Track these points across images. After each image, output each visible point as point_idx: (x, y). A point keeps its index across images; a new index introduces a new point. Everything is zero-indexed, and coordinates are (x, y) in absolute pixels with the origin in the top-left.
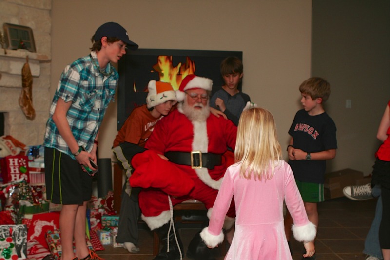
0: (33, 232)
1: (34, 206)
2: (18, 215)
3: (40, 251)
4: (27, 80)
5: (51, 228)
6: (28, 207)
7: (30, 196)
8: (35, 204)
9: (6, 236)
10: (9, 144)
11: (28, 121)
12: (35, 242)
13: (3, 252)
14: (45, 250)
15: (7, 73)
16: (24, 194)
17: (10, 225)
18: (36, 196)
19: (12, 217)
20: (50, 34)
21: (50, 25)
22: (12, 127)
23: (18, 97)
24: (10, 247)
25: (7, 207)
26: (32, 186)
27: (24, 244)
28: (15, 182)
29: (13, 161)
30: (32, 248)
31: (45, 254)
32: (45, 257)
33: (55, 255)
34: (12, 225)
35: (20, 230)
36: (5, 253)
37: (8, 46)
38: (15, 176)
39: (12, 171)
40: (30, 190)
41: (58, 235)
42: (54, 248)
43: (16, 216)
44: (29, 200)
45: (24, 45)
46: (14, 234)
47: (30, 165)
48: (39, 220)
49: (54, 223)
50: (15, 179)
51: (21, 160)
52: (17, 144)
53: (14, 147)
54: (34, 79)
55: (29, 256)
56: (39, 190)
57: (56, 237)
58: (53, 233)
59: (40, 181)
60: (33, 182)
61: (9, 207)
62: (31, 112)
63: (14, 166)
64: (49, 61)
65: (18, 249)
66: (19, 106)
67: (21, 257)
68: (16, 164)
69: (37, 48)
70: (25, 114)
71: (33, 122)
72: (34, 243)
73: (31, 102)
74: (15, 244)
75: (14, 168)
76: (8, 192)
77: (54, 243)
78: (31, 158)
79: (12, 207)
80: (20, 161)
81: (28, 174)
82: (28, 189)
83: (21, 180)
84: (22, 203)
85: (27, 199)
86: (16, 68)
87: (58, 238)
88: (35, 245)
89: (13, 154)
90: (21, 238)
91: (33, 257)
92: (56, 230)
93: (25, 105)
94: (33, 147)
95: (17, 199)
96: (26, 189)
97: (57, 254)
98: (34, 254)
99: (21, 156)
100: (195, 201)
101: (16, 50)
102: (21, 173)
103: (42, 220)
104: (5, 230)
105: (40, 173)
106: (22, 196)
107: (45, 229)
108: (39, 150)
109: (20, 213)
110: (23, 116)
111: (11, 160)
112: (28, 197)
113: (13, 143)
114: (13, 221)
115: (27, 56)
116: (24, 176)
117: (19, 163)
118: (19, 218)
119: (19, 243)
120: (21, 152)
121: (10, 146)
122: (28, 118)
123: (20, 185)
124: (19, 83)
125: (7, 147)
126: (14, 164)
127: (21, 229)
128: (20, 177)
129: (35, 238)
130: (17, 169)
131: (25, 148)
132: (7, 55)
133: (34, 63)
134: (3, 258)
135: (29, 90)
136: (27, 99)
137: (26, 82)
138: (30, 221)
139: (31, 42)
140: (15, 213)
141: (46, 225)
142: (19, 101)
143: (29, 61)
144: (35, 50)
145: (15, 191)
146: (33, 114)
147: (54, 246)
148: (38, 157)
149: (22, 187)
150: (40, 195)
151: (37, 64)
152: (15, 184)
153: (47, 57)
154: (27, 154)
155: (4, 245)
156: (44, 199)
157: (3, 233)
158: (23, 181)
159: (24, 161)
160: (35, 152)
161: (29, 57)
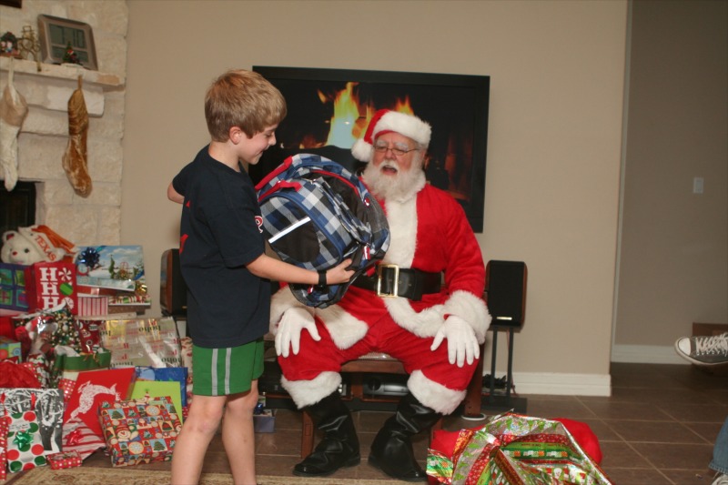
0: (77, 405)
1: (82, 356)
2: (51, 373)
3: (86, 439)
4: (78, 122)
5: (110, 398)
6: (70, 358)
7: (75, 338)
8: (83, 354)
9: (24, 409)
10: (42, 240)
11: (79, 199)
12: (79, 422)
13: (17, 438)
14: (96, 438)
15: (41, 108)
16: (63, 334)
17: (31, 389)
18: (87, 339)
19: (39, 375)
20: (125, 37)
21: (126, 20)
22: (50, 210)
23: (62, 153)
24: (30, 431)
25: (30, 357)
26: (81, 321)
27: (58, 426)
28: (49, 311)
29: (48, 271)
30: (72, 434)
31: (96, 447)
32: (94, 453)
33: (113, 449)
34: (35, 390)
35: (50, 398)
36: (20, 441)
37: (44, 58)
38: (51, 300)
39: (45, 292)
40: (76, 328)
41: (122, 412)
42: (112, 435)
43: (48, 374)
44: (73, 345)
45: (74, 55)
46: (39, 407)
47: (81, 282)
48: (89, 382)
49: (117, 389)
50: (51, 306)
51: (63, 271)
52: (59, 242)
53: (51, 248)
54: (92, 122)
55: (65, 449)
56: (93, 327)
57: (117, 415)
58: (112, 407)
59: (98, 313)
60: (84, 314)
61: (35, 357)
62: (83, 181)
63: (49, 281)
64: (120, 88)
65: (46, 434)
66: (63, 171)
67: (50, 449)
68: (53, 278)
69: (100, 63)
70: (72, 185)
71: (89, 200)
72: (76, 424)
73: (84, 163)
74: (41, 424)
75: (49, 286)
76: (35, 329)
77: (112, 426)
78: (83, 268)
79: (40, 357)
80: (60, 273)
81: (74, 297)
82: (73, 325)
83: (61, 307)
84: (59, 349)
85: (69, 344)
86: (59, 99)
87: (121, 416)
88: (78, 429)
89: (48, 260)
90: (53, 414)
91: (72, 451)
92: (119, 402)
93: (73, 169)
94: (88, 249)
95: (52, 342)
96: (67, 324)
97: (117, 446)
98: (76, 444)
99: (66, 262)
101: (59, 64)
102: (62, 296)
103: (94, 383)
104: (22, 398)
105: (97, 296)
106: (59, 338)
107: (99, 398)
108: (99, 256)
109: (56, 369)
110: (71, 189)
111: (44, 270)
112: (71, 339)
113: (50, 239)
114: (41, 383)
115: (80, 77)
116: (68, 301)
117: (57, 276)
118: (52, 379)
119: (49, 424)
120: (65, 257)
121: (44, 245)
122: (78, 192)
123: (57, 316)
124: (64, 127)
125: (38, 246)
126: (49, 277)
127: (53, 397)
128: (59, 302)
129: (80, 415)
130: (54, 288)
131: (73, 250)
132: (41, 73)
133: (92, 91)
134: (16, 448)
135: (82, 140)
136: (78, 156)
137: (76, 124)
138: (72, 384)
139: (88, 50)
140: (47, 369)
141: (101, 392)
142: (63, 161)
143: (84, 86)
144: (95, 66)
145: (47, 328)
146: (87, 186)
147: (112, 432)
148: (98, 267)
149: (60, 320)
150: (96, 337)
151: (99, 92)
152: (47, 315)
153: (117, 80)
154: (76, 261)
155: (19, 425)
156: (101, 346)
157: (18, 402)
158: (63, 310)
159: (70, 273)
160: (91, 258)
161: (83, 78)
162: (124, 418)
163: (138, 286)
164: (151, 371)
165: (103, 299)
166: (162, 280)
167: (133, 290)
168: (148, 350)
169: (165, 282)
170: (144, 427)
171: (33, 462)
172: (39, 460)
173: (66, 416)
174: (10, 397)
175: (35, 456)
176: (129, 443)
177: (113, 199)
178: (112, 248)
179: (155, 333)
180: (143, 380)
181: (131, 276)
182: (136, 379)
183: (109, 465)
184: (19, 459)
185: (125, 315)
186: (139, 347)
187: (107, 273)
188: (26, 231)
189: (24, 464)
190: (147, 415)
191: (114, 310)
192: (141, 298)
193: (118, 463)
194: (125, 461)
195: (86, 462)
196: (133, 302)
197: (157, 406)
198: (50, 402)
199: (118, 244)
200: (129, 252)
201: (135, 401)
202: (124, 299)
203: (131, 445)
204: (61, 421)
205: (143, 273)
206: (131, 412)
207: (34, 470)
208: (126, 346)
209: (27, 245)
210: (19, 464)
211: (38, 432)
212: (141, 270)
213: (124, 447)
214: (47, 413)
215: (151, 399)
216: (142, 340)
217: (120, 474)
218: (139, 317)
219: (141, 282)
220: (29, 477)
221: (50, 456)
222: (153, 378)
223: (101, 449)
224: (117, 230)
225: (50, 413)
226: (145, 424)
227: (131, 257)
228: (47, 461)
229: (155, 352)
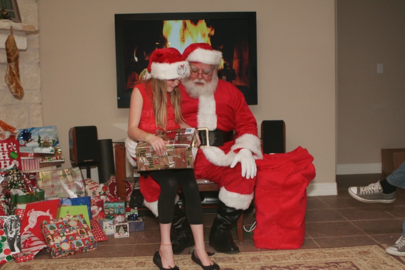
0: (28, 224)
1: (27, 195)
2: (10, 206)
3: (35, 243)
4: (12, 55)
5: (47, 218)
6: (21, 196)
7: (22, 184)
8: (28, 193)
11: (17, 100)
12: (30, 234)
14: (41, 242)
16: (15, 182)
18: (29, 184)
19: (3, 207)
20: (36, 1)
23: (4, 74)
24: (2, 241)
26: (24, 173)
28: (5, 169)
30: (26, 241)
31: (41, 247)
32: (41, 251)
33: (52, 248)
34: (2, 217)
35: (12, 221)
38: (5, 163)
39: (1, 157)
40: (22, 178)
41: (55, 226)
42: (50, 240)
43: (8, 206)
44: (21, 188)
45: (7, 14)
46: (6, 226)
47: (22, 150)
48: (33, 210)
49: (50, 213)
50: (5, 166)
51: (11, 145)
52: (6, 127)
53: (2, 131)
54: (21, 54)
55: (23, 250)
56: (32, 177)
57: (52, 228)
58: (49, 223)
59: (34, 168)
60: (26, 169)
62: (18, 90)
63: (3, 151)
64: (36, 32)
65: (11, 242)
66: (6, 85)
68: (5, 149)
69: (23, 18)
70: (12, 93)
71: (22, 101)
72: (28, 235)
73: (18, 79)
74: (8, 237)
75: (3, 154)
77: (50, 234)
78: (22, 142)
79: (2, 197)
80: (9, 146)
81: (19, 160)
82: (20, 176)
83: (12, 166)
84: (13, 192)
85: (19, 188)
87: (55, 228)
88: (30, 238)
90: (14, 230)
91: (28, 251)
92: (53, 220)
93: (12, 83)
94: (24, 130)
95: (8, 188)
96: (17, 176)
97: (54, 246)
98: (29, 247)
99: (11, 139)
100: (206, 181)
102: (11, 159)
103: (36, 210)
105: (32, 158)
106: (13, 185)
107: (40, 219)
108: (31, 134)
109: (12, 203)
110: (11, 95)
112: (20, 185)
113: (1, 126)
114: (4, 212)
115: (11, 27)
116: (15, 162)
117: (8, 148)
118: (10, 209)
119: (12, 236)
120: (11, 136)
122: (16, 97)
123: (10, 172)
124: (4, 58)
127: (13, 220)
128: (10, 164)
129: (30, 229)
130: (6, 155)
131: (15, 132)
133: (19, 35)
135: (16, 65)
136: (14, 75)
137: (11, 56)
138: (23, 211)
139: (15, 11)
140: (7, 204)
141: (41, 215)
142: (5, 79)
143: (14, 32)
144: (20, 20)
145: (4, 179)
146: (21, 93)
147: (51, 238)
148: (31, 141)
149: (12, 174)
150: (34, 182)
151: (24, 36)
152: (4, 172)
153: (33, 27)
154: (18, 138)
156: (38, 187)
158: (13, 168)
160: (27, 135)
161: (13, 28)
162: (57, 229)
163: (56, 150)
164: (69, 200)
165: (36, 160)
166: (70, 145)
167: (53, 153)
168: (66, 187)
169: (72, 146)
170: (69, 234)
171: (5, 259)
172: (9, 258)
173: (22, 231)
175: (6, 256)
176: (61, 243)
177: (36, 99)
178: (38, 129)
179: (69, 178)
180: (65, 206)
181: (51, 144)
182: (61, 206)
183: (51, 257)
185: (50, 168)
186: (60, 187)
187: (37, 144)
190: (70, 226)
191: (43, 165)
192: (58, 157)
193: (55, 256)
194: (59, 254)
195: (37, 257)
196: (54, 160)
197: (75, 221)
198: (11, 223)
199: (42, 126)
200: (49, 130)
201: (62, 219)
202: (48, 159)
203: (62, 245)
204: (19, 234)
205: (58, 142)
206: (60, 226)
207: (6, 264)
208: (53, 186)
211: (6, 242)
212: (56, 140)
213: (58, 246)
214: (11, 230)
215: (71, 217)
216: (62, 182)
217: (58, 262)
218: (58, 168)
219: (57, 147)
220: (4, 268)
221: (15, 255)
222: (71, 204)
223: (45, 249)
224: (41, 118)
225: (12, 230)
226: (69, 232)
227: (50, 133)
228: (13, 258)
229: (70, 189)
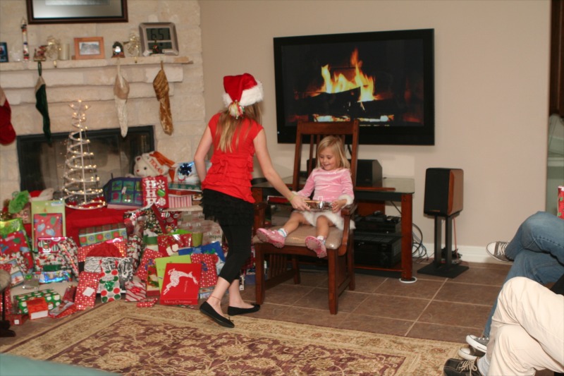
2: (141, 246)
6: (151, 238)
8: (161, 234)
9: (112, 268)
10: (154, 162)
11: (166, 135)
13: (106, 285)
16: (150, 223)
17: (116, 258)
20: (200, 26)
21: (198, 14)
24: (114, 280)
26: (168, 212)
27: (130, 278)
34: (118, 258)
35: (125, 263)
36: (108, 286)
37: (143, 53)
38: (151, 201)
39: (148, 195)
45: (158, 48)
46: (120, 267)
52: (164, 161)
53: (159, 166)
54: (171, 86)
56: (176, 216)
59: (186, 205)
60: (173, 207)
62: (168, 126)
63: (151, 189)
64: (190, 63)
65: (123, 282)
71: (172, 135)
73: (168, 115)
74: (120, 277)
75: (151, 191)
80: (158, 184)
81: (166, 198)
90: (127, 271)
94: (184, 165)
95: (144, 227)
102: (158, 197)
104: (111, 262)
105: (180, 196)
106: (148, 225)
108: (191, 168)
111: (147, 182)
112: (155, 225)
113: (158, 160)
115: (162, 61)
116: (162, 201)
117: (156, 185)
119: (125, 276)
121: (155, 164)
122: (166, 133)
125: (151, 165)
126: (150, 186)
127: (127, 262)
128: (156, 201)
130: (154, 193)
131: (173, 166)
132: (138, 63)
133: (170, 68)
134: (106, 290)
135: (166, 101)
137: (160, 92)
139: (172, 41)
143: (163, 65)
145: (142, 219)
146: (171, 129)
148: (190, 175)
149: (148, 214)
151: (179, 67)
155: (108, 277)
157: (109, 264)
158: (150, 208)
159: (164, 183)
160: (187, 170)
165: (188, 197)
171: (113, 298)
174: (105, 261)
175: (115, 294)
177: (200, 131)
184: (106, 296)
188: (146, 156)
189: (108, 298)
191: (195, 203)
198: (125, 265)
204: (132, 275)
207: (113, 301)
208: (191, 228)
209: (145, 165)
210: (106, 298)
211: (118, 281)
214: (124, 271)
220: (110, 305)
